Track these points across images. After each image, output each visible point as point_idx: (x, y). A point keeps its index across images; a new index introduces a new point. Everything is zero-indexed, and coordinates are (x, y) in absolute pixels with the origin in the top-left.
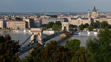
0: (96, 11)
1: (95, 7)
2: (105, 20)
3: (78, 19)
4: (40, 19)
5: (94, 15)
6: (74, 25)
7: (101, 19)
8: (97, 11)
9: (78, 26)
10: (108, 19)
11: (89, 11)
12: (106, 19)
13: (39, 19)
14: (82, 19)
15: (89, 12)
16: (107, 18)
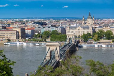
1: (90, 13)
2: (109, 30)
3: (78, 28)
5: (89, 23)
7: (103, 29)
8: (93, 18)
9: (78, 37)
10: (112, 29)
14: (82, 28)
16: (111, 27)
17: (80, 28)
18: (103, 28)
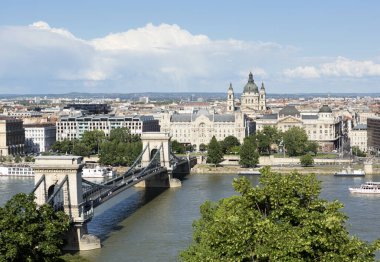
0: (256, 90)
1: (251, 76)
2: (296, 125)
3: (198, 121)
4: (46, 121)
5: (250, 105)
6: (183, 142)
7: (280, 122)
8: (261, 92)
9: (198, 148)
10: (306, 122)
11: (231, 88)
12: (300, 122)
13: (42, 121)
14: (211, 120)
15: (230, 92)
16: (304, 117)
17: (207, 121)
18: (279, 119)
